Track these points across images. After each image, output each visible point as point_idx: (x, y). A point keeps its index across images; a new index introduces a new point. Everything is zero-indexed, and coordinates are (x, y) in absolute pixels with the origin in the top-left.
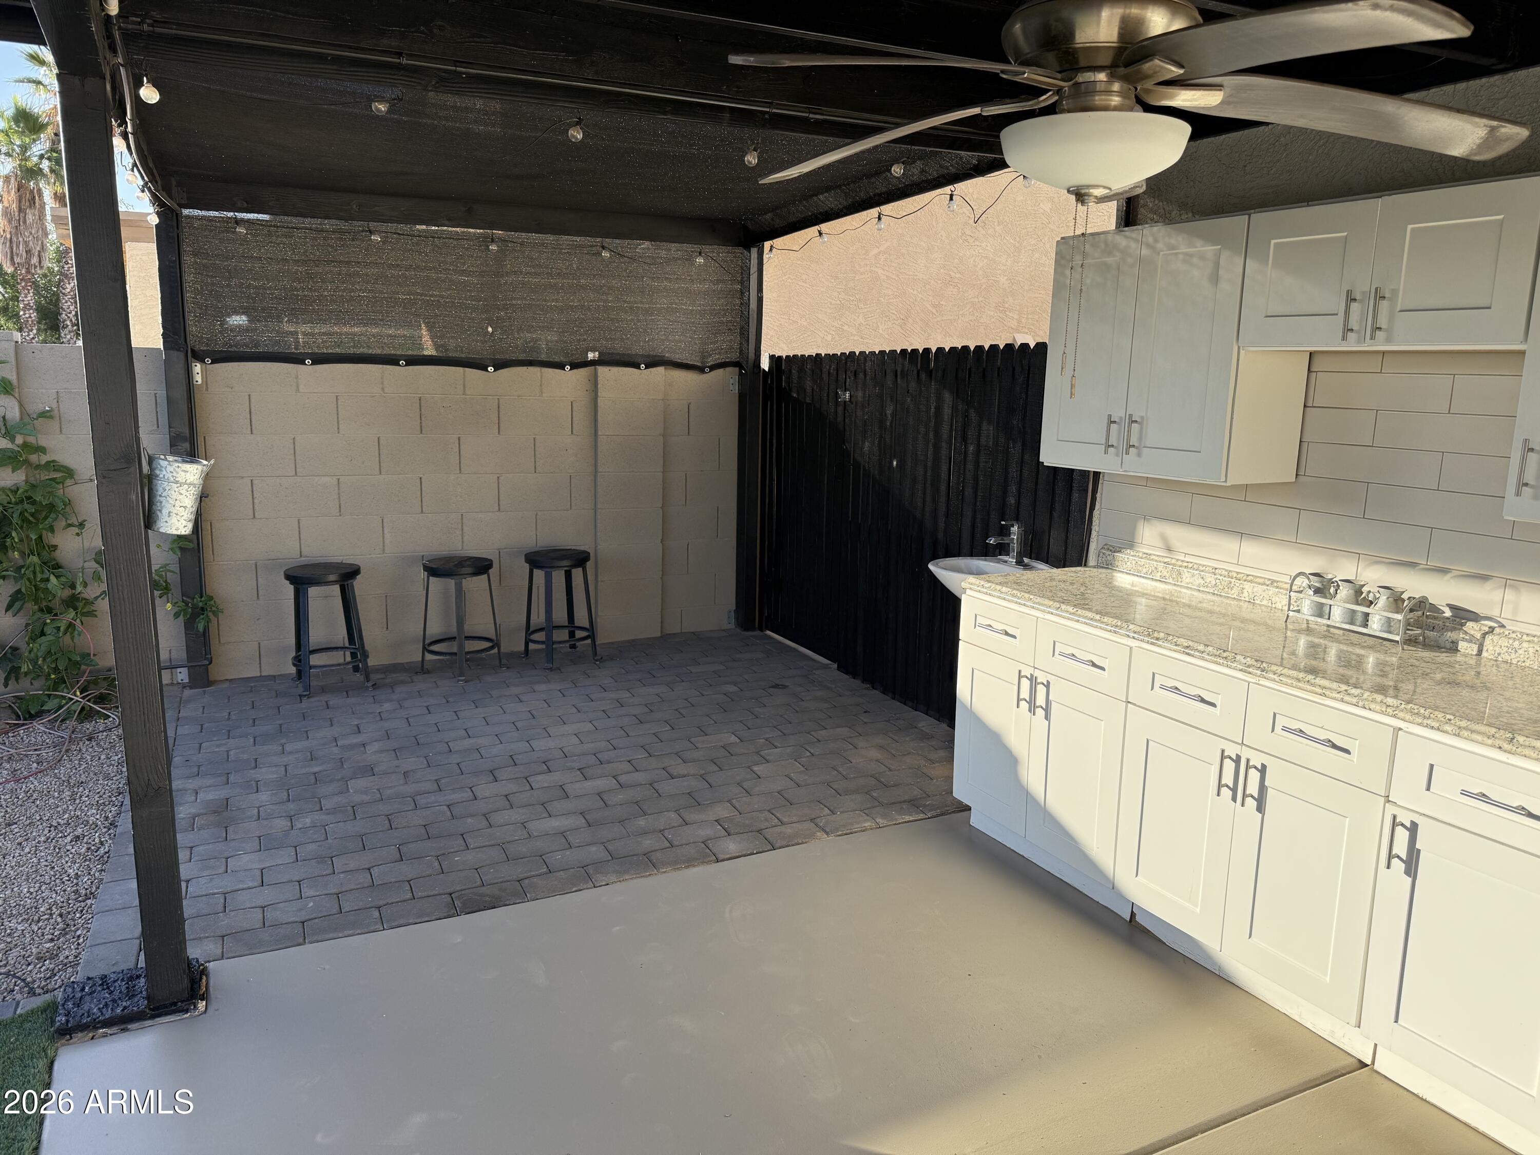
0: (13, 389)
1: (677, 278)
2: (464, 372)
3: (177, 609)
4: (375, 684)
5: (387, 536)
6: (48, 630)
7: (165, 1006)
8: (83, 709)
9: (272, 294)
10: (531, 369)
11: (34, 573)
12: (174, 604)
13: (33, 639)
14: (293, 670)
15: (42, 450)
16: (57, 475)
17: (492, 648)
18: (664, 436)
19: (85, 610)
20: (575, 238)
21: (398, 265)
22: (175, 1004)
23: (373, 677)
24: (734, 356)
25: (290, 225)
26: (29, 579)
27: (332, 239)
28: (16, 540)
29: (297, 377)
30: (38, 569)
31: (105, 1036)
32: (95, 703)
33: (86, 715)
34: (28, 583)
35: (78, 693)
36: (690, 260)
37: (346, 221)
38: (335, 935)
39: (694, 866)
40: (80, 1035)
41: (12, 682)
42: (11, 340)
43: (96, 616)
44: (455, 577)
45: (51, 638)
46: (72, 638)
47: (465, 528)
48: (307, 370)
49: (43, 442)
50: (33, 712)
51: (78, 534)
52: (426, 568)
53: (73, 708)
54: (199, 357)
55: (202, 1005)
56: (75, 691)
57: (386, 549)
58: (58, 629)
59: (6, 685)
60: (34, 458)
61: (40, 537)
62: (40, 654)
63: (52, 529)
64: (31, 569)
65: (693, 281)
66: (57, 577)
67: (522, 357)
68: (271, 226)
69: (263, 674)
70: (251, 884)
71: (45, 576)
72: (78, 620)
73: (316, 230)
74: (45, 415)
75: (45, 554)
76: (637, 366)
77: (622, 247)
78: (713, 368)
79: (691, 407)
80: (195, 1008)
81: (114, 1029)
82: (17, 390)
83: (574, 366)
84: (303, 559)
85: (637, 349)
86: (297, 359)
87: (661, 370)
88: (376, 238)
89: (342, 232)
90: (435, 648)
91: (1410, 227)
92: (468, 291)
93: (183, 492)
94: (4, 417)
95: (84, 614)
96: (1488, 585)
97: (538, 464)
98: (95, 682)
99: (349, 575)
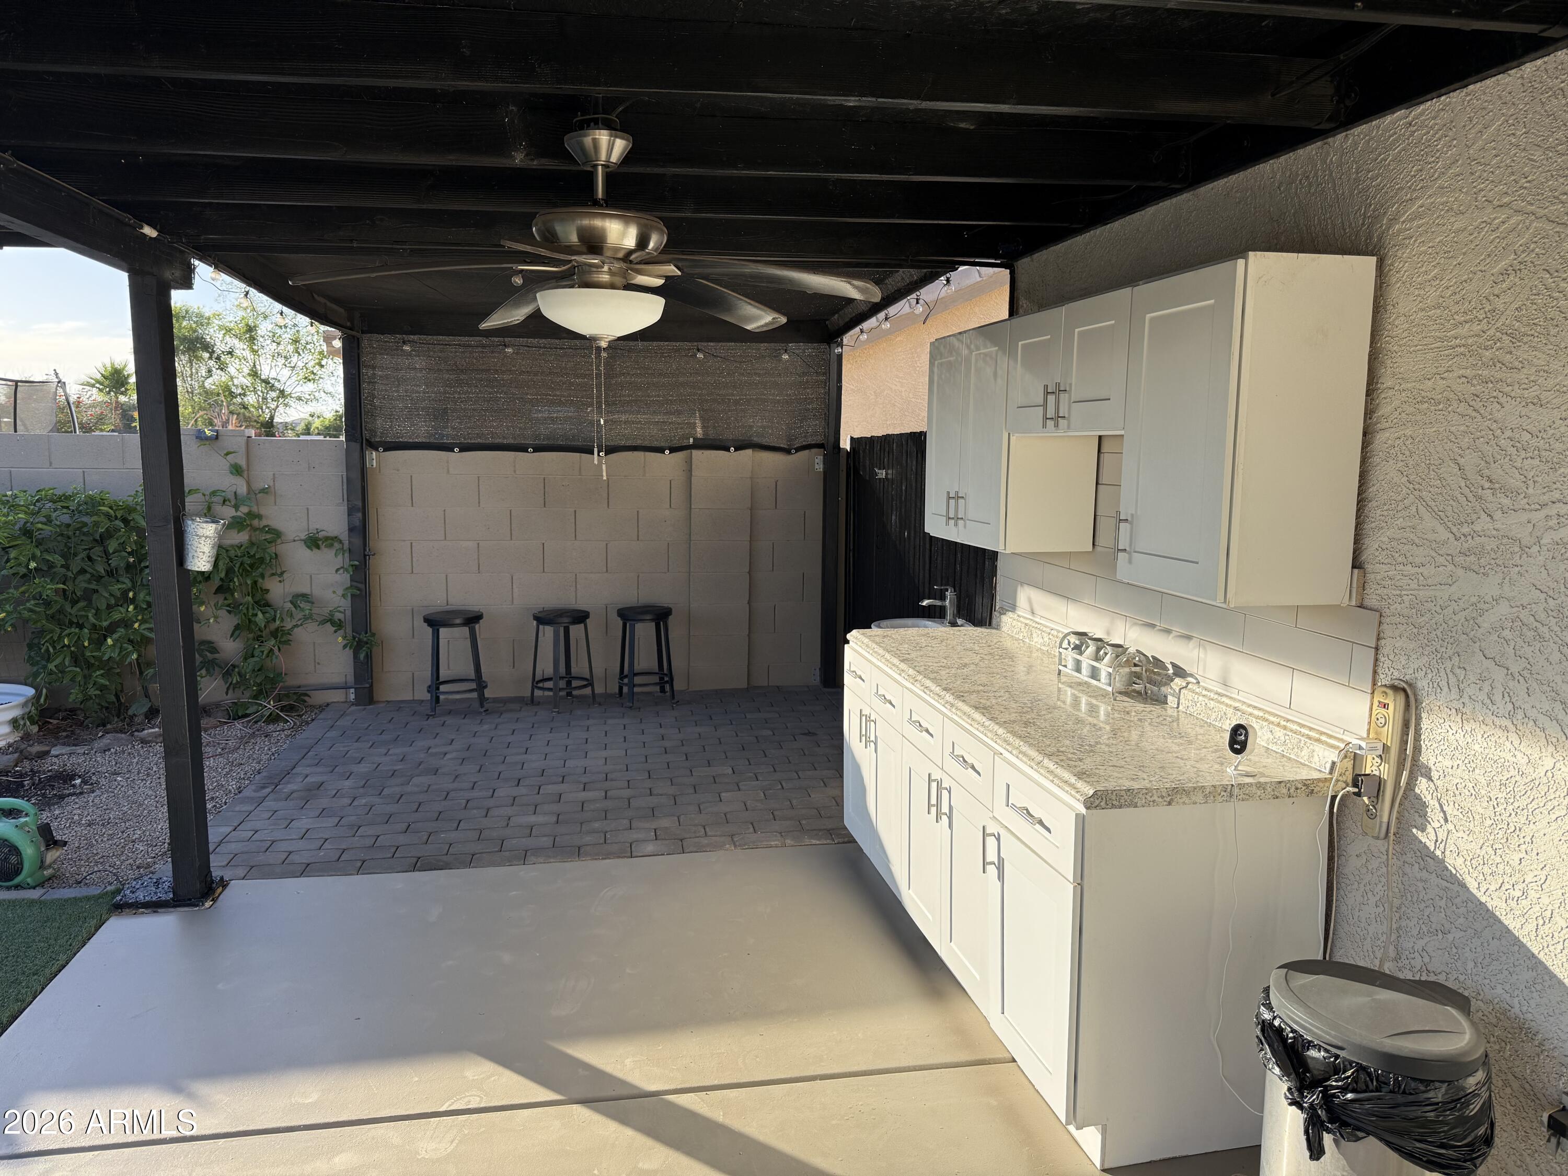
0: (243, 471)
1: (766, 373)
2: (580, 457)
3: (345, 642)
4: (487, 710)
5: (516, 590)
6: (256, 653)
7: (184, 900)
8: (271, 714)
9: (430, 397)
10: (636, 453)
11: (248, 609)
12: (344, 638)
13: (246, 659)
14: (428, 696)
15: (259, 517)
16: (268, 536)
17: (585, 686)
18: (751, 510)
19: (283, 640)
20: (674, 344)
21: (528, 372)
22: (190, 900)
23: (486, 706)
24: (819, 439)
25: (444, 343)
26: (244, 614)
27: (476, 352)
28: (237, 584)
29: (448, 462)
30: (251, 606)
31: (143, 913)
32: (281, 711)
33: (273, 719)
34: (243, 616)
35: (272, 703)
36: (778, 357)
37: (487, 337)
38: (321, 874)
39: (610, 859)
40: (127, 910)
41: (230, 691)
42: (244, 436)
43: (290, 645)
44: (555, 625)
45: (257, 659)
46: (271, 661)
47: (578, 586)
48: (456, 456)
49: (263, 511)
50: (240, 715)
51: (280, 581)
52: (536, 618)
53: (265, 713)
54: (374, 446)
55: (208, 904)
56: (270, 701)
57: (514, 601)
58: (263, 652)
59: (227, 694)
60: (256, 522)
61: (255, 583)
62: (248, 671)
63: (262, 576)
64: (246, 606)
65: (780, 375)
66: (263, 613)
67: (629, 443)
68: (430, 344)
69: (415, 698)
70: (294, 837)
71: (255, 612)
72: (276, 647)
73: (464, 346)
74: (264, 491)
75: (258, 596)
76: (728, 450)
77: (716, 349)
78: (798, 450)
79: (778, 483)
80: (203, 905)
81: (150, 910)
82: (246, 472)
83: (673, 450)
84: (448, 607)
85: (728, 435)
86: (448, 448)
87: (749, 452)
88: (509, 350)
89: (484, 346)
90: (541, 685)
91: (1077, 330)
92: (585, 390)
93: (202, 542)
94: (235, 493)
95: (280, 642)
96: (1192, 644)
97: (640, 533)
98: (287, 696)
99: (472, 619)
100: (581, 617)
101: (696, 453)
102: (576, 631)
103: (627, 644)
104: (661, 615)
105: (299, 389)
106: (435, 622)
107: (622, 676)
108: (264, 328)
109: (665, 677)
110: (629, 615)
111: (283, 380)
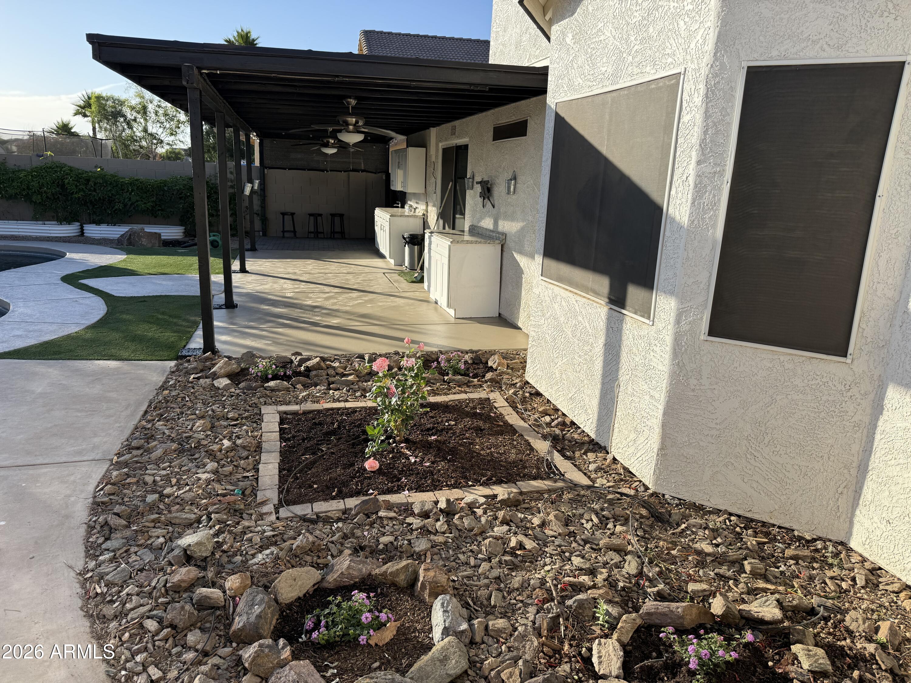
4: (297, 238)
5: (303, 207)
10: (334, 172)
12: (260, 218)
14: (282, 235)
17: (322, 233)
18: (365, 189)
25: (284, 141)
44: (314, 217)
52: (309, 215)
57: (303, 210)
67: (333, 169)
68: (281, 141)
69: (277, 236)
73: (289, 142)
76: (359, 172)
78: (378, 173)
79: (373, 182)
83: (344, 172)
84: (286, 211)
85: (359, 168)
87: (365, 173)
90: (310, 232)
97: (336, 194)
99: (293, 214)
100: (320, 215)
101: (351, 173)
102: (319, 218)
103: (333, 222)
104: (341, 216)
105: (167, 139)
106: (284, 214)
107: (331, 232)
108: (151, 108)
109: (342, 233)
110: (333, 215)
111: (159, 133)
